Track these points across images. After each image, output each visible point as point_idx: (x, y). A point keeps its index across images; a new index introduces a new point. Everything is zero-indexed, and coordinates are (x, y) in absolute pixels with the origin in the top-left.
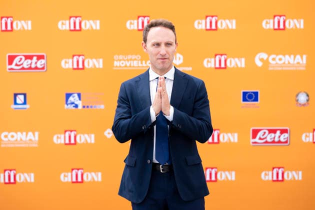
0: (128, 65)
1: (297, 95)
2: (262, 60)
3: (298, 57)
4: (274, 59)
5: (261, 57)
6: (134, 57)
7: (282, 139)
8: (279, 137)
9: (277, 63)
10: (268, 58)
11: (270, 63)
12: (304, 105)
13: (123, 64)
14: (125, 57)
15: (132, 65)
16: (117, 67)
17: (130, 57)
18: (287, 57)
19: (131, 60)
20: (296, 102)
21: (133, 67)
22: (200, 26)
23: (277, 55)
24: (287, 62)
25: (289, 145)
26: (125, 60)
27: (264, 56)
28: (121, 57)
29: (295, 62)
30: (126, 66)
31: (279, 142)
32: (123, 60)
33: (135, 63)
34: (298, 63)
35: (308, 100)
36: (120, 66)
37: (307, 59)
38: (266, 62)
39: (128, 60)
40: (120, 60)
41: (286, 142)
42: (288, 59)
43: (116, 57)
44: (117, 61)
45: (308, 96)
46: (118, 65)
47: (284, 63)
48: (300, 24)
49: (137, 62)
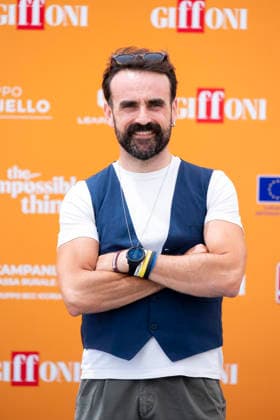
6: (6, 90)
21: (5, 113)
22: (164, 21)
49: (13, 101)
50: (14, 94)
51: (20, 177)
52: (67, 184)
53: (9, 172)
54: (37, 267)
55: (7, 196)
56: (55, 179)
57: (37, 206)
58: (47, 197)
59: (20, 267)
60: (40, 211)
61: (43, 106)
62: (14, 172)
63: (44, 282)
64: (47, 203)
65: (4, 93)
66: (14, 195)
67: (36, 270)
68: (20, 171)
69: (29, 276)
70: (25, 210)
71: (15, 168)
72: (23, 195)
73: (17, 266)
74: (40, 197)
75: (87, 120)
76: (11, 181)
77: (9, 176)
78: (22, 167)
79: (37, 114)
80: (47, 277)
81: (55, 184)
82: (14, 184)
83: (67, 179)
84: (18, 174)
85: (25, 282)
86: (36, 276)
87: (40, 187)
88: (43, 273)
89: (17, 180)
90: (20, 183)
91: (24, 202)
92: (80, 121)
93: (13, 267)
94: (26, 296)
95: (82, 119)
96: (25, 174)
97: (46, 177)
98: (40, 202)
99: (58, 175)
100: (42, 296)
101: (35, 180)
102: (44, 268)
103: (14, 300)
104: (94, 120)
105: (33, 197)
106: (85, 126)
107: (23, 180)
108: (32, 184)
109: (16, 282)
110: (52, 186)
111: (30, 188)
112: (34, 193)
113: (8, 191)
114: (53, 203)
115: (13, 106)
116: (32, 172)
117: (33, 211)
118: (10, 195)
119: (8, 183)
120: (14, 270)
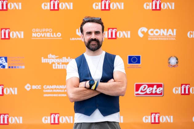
0: (43, 36)
1: (169, 59)
2: (143, 32)
3: (170, 30)
4: (152, 32)
5: (142, 30)
6: (47, 30)
7: (158, 92)
8: (156, 90)
9: (154, 35)
10: (147, 31)
11: (149, 35)
12: (174, 66)
13: (39, 35)
14: (41, 30)
15: (46, 36)
16: (34, 37)
17: (44, 30)
18: (162, 30)
19: (45, 32)
20: (168, 64)
21: (47, 37)
22: (97, 7)
23: (155, 29)
24: (161, 34)
25: (163, 96)
26: (40, 33)
27: (145, 29)
28: (37, 30)
29: (168, 34)
30: (41, 37)
31: (156, 94)
32: (39, 32)
33: (48, 35)
34: (170, 35)
35: (177, 63)
36: (37, 37)
37: (177, 32)
38: (146, 34)
39: (43, 33)
40: (37, 33)
41: (161, 94)
42: (162, 32)
43: (34, 30)
44: (34, 33)
45: (177, 59)
46: (35, 36)
47: (160, 35)
48: (172, 6)
49: (50, 33)
50: (50, 31)
51: (52, 57)
52: (67, 59)
53: (49, 55)
54: (58, 86)
55: (48, 63)
56: (63, 58)
57: (58, 66)
58: (61, 64)
59: (53, 86)
60: (59, 68)
61: (59, 35)
62: (50, 56)
63: (60, 91)
64: (61, 66)
65: (46, 31)
66: (50, 63)
67: (58, 87)
68: (52, 56)
69: (55, 89)
70: (54, 68)
71: (50, 54)
72: (53, 63)
73: (52, 86)
74: (59, 64)
75: (73, 39)
76: (50, 58)
77: (49, 57)
78: (52, 54)
79: (57, 37)
80: (61, 89)
81: (63, 60)
82: (50, 59)
83: (67, 58)
84: (51, 57)
85: (54, 91)
86: (58, 89)
87: (58, 60)
88: (60, 88)
89: (51, 58)
90: (52, 59)
91: (54, 65)
92: (71, 39)
93: (50, 86)
94: (55, 95)
95: (72, 39)
96: (54, 56)
97: (60, 57)
98: (59, 65)
99: (64, 56)
100: (59, 95)
101: (57, 58)
102: (60, 86)
103: (51, 97)
104: (75, 39)
105: (56, 64)
106: (72, 40)
107: (53, 58)
108: (56, 59)
109: (52, 91)
110: (62, 60)
111: (55, 61)
112: (57, 62)
113: (48, 62)
114: (63, 65)
115: (49, 35)
116: (56, 55)
117: (56, 68)
118: (49, 63)
119: (48, 59)
120: (51, 87)
